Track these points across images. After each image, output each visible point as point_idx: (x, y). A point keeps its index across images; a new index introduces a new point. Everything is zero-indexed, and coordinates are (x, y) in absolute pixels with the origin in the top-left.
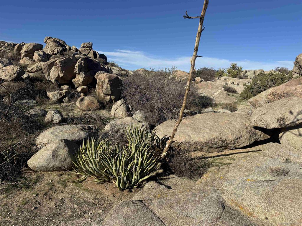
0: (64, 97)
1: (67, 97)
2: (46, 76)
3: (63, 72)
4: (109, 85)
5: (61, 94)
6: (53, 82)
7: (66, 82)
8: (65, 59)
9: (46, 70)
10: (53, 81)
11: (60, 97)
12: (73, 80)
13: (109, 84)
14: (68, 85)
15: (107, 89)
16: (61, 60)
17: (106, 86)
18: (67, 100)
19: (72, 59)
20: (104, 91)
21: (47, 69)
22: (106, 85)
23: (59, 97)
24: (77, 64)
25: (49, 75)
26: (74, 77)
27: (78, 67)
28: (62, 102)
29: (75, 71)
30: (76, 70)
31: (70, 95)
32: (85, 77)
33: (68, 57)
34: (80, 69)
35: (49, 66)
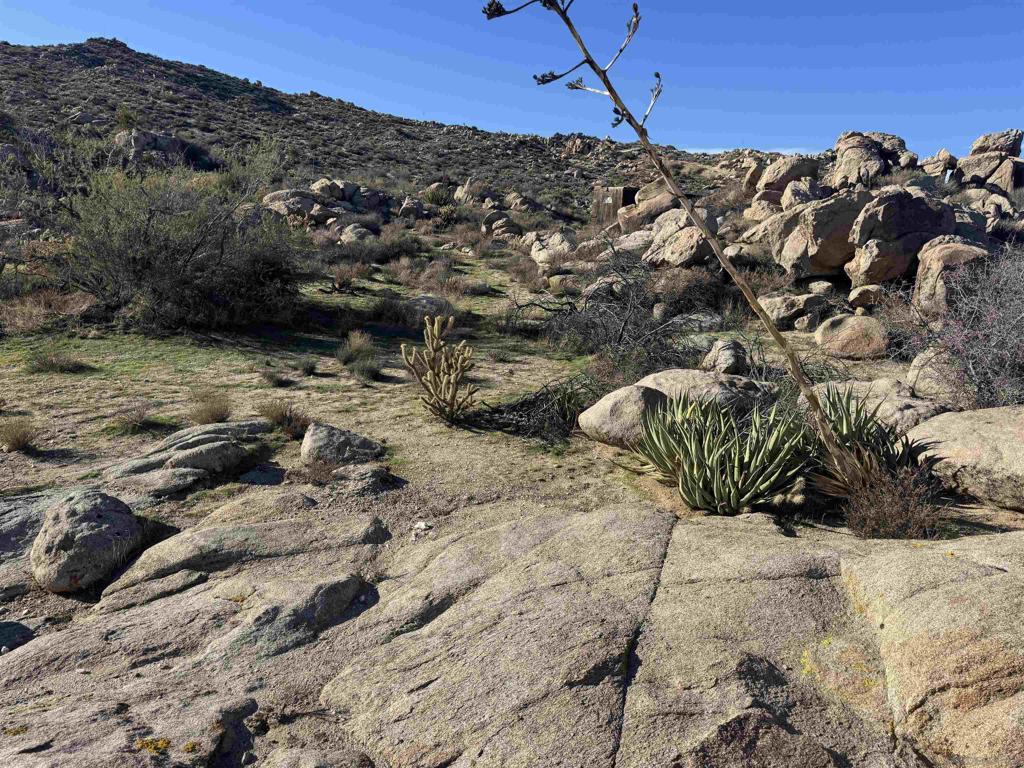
0: (800, 313)
1: (809, 315)
2: (774, 253)
3: (819, 241)
4: (942, 283)
5: (792, 305)
6: (789, 270)
7: (826, 272)
8: (833, 201)
9: (775, 236)
10: (787, 266)
11: (786, 314)
12: (847, 266)
13: (942, 278)
14: (828, 281)
15: (933, 295)
16: (819, 207)
17: (929, 285)
18: (806, 322)
19: (856, 200)
20: (923, 302)
21: (780, 235)
22: (931, 281)
23: (783, 313)
24: (861, 218)
25: (780, 251)
26: (851, 257)
27: (862, 227)
28: (791, 327)
29: (850, 240)
30: (855, 236)
31: (817, 308)
32: (877, 256)
33: (847, 196)
34: (868, 232)
35: (785, 224)
